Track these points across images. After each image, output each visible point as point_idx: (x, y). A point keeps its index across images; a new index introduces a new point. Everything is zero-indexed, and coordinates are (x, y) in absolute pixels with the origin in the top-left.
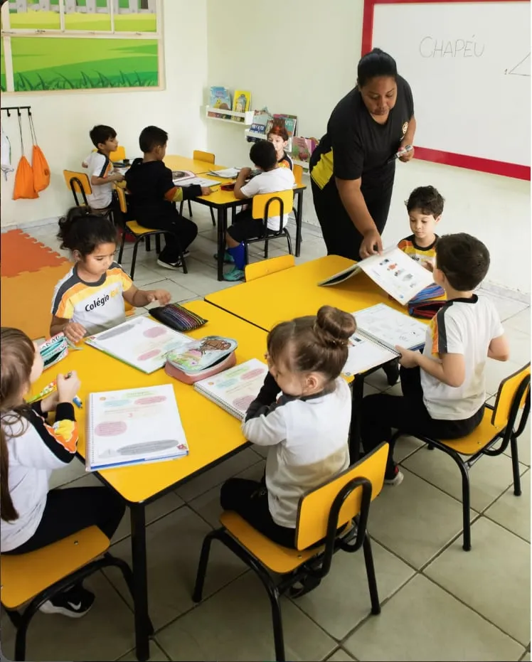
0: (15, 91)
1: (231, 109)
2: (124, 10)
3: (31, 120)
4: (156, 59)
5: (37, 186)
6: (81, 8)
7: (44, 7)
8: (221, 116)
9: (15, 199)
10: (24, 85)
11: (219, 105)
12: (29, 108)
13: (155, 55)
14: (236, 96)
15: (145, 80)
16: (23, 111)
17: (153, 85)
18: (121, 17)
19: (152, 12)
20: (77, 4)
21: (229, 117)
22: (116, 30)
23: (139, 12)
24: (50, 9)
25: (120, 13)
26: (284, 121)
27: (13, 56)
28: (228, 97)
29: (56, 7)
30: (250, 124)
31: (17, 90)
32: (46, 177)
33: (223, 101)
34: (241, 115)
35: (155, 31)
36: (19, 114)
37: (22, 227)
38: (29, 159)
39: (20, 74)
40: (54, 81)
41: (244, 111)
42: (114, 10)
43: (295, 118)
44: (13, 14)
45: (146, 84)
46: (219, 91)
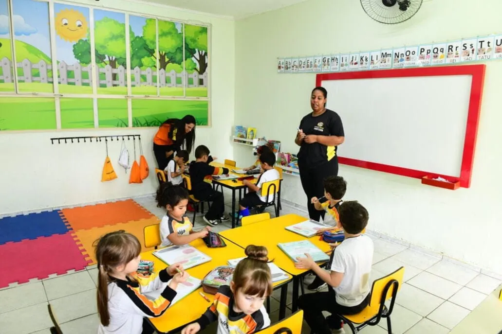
0: (133, 127)
1: (246, 138)
2: (191, 86)
3: (140, 142)
4: (207, 112)
5: (142, 177)
6: (168, 85)
7: (149, 84)
8: (240, 141)
9: (130, 183)
10: (137, 124)
11: (240, 136)
12: (139, 135)
13: (206, 109)
14: (249, 131)
16: (137, 138)
17: (205, 125)
18: (188, 89)
19: (205, 87)
20: (166, 82)
21: (244, 142)
22: (186, 96)
23: (198, 86)
24: (152, 85)
25: (188, 87)
26: (273, 144)
27: (132, 109)
28: (244, 131)
29: (155, 84)
30: (255, 145)
31: (133, 126)
32: (147, 172)
33: (242, 134)
34: (251, 141)
35: (207, 96)
36: (134, 139)
37: (133, 198)
38: (138, 162)
39: (135, 118)
40: (153, 122)
41: (252, 139)
42: (186, 85)
43: (280, 142)
44: (133, 88)
45: (201, 124)
46: (240, 128)
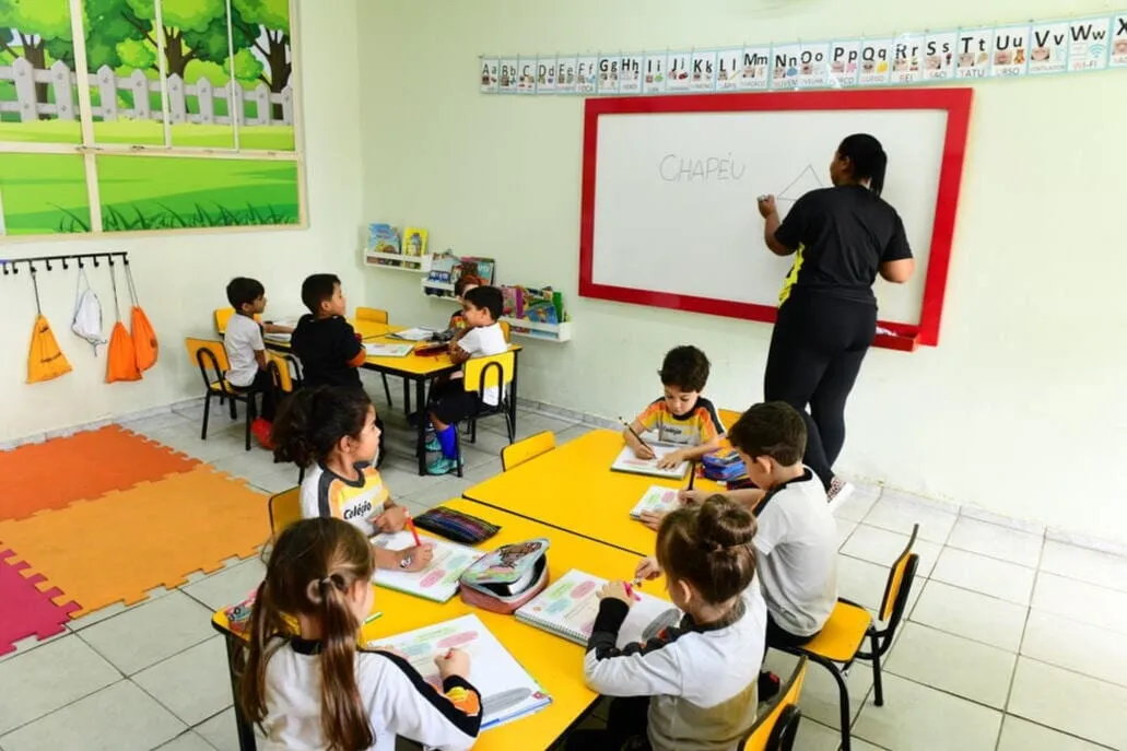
0: (104, 231)
1: (400, 253)
2: (251, 121)
3: (128, 272)
4: (295, 188)
5: (141, 364)
6: (190, 116)
7: (142, 114)
8: (385, 262)
9: (109, 382)
10: (116, 223)
11: (382, 248)
12: (124, 254)
13: (292, 182)
14: (407, 235)
15: (282, 217)
16: (118, 260)
17: (293, 222)
18: (246, 130)
19: (289, 124)
20: (187, 111)
21: (396, 263)
22: (241, 147)
23: (271, 124)
24: (150, 117)
25: (245, 124)
26: (476, 266)
27: (99, 181)
28: (395, 237)
29: (158, 114)
30: (428, 270)
31: (106, 230)
32: (152, 350)
33: (388, 243)
34: (416, 260)
35: (294, 150)
36: (111, 263)
37: (118, 422)
38: (127, 326)
39: (109, 207)
40: (159, 216)
41: (418, 255)
42: (238, 120)
43: (492, 261)
44: (97, 123)
45: (283, 221)
46: (382, 230)
